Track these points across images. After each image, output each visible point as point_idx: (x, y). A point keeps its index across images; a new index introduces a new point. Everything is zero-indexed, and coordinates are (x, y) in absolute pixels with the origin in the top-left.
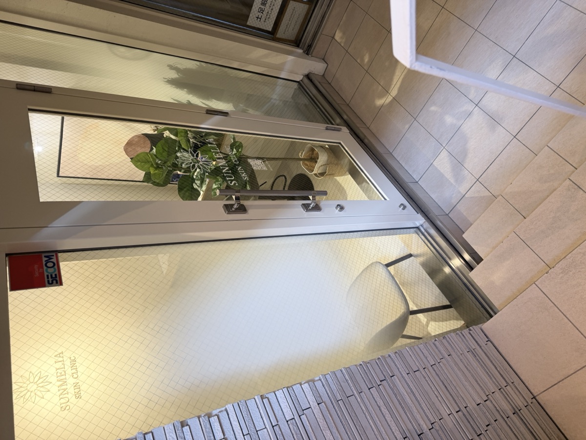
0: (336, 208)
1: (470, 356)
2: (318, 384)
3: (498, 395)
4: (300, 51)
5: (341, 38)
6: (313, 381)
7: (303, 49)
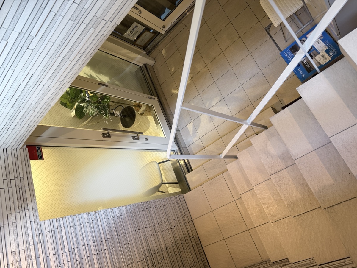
0: (145, 139)
1: (176, 204)
2: (128, 207)
3: (181, 218)
4: (145, 52)
5: (164, 54)
6: (126, 206)
7: (146, 52)
